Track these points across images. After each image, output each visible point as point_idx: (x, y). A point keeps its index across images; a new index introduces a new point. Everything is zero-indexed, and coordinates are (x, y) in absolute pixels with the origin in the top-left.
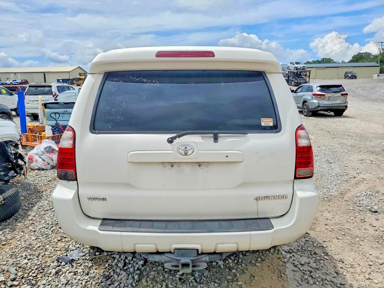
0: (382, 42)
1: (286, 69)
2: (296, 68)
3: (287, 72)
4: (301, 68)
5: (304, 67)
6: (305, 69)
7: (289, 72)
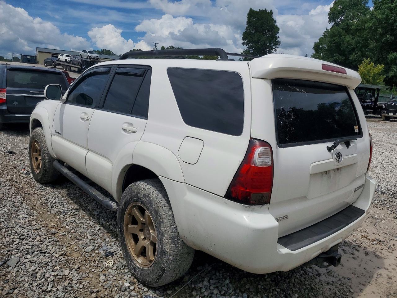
0: (156, 43)
1: (78, 57)
2: (90, 57)
3: (80, 61)
4: (95, 58)
5: (97, 57)
6: (99, 59)
7: (81, 60)
